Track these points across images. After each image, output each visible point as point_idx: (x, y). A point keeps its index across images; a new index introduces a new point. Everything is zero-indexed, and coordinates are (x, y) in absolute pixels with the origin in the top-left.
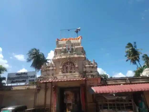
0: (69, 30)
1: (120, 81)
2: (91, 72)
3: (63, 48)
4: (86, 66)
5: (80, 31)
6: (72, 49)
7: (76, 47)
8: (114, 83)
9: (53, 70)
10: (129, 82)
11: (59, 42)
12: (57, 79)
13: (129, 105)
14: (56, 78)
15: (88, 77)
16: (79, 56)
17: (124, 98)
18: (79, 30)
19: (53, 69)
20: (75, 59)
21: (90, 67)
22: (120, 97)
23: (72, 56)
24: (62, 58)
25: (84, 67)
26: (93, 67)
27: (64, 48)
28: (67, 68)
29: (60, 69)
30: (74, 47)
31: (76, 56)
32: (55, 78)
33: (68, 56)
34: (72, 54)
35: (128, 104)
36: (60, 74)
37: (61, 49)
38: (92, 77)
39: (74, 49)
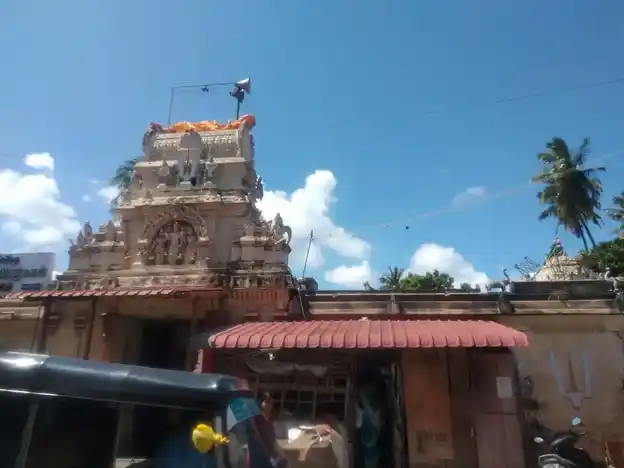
0: (205, 89)
1: (358, 306)
2: (259, 264)
3: (165, 165)
4: (243, 239)
5: (248, 90)
6: (202, 170)
7: (218, 161)
8: (337, 311)
9: (113, 249)
10: (394, 309)
11: (161, 136)
12: (117, 285)
13: (332, 400)
14: (113, 285)
15: (238, 282)
16: (218, 198)
17: (319, 371)
18: (247, 87)
19: (114, 246)
20: (201, 211)
21: (257, 244)
22: (302, 368)
23: (193, 199)
24: (153, 203)
25: (235, 243)
26: (267, 247)
27: (171, 163)
28: (167, 245)
29: (140, 247)
30: (208, 163)
31: (208, 198)
32: (110, 282)
33: (179, 197)
34: (196, 192)
35: (328, 396)
36: (137, 266)
37: (157, 168)
38: (255, 284)
39: (207, 168)
